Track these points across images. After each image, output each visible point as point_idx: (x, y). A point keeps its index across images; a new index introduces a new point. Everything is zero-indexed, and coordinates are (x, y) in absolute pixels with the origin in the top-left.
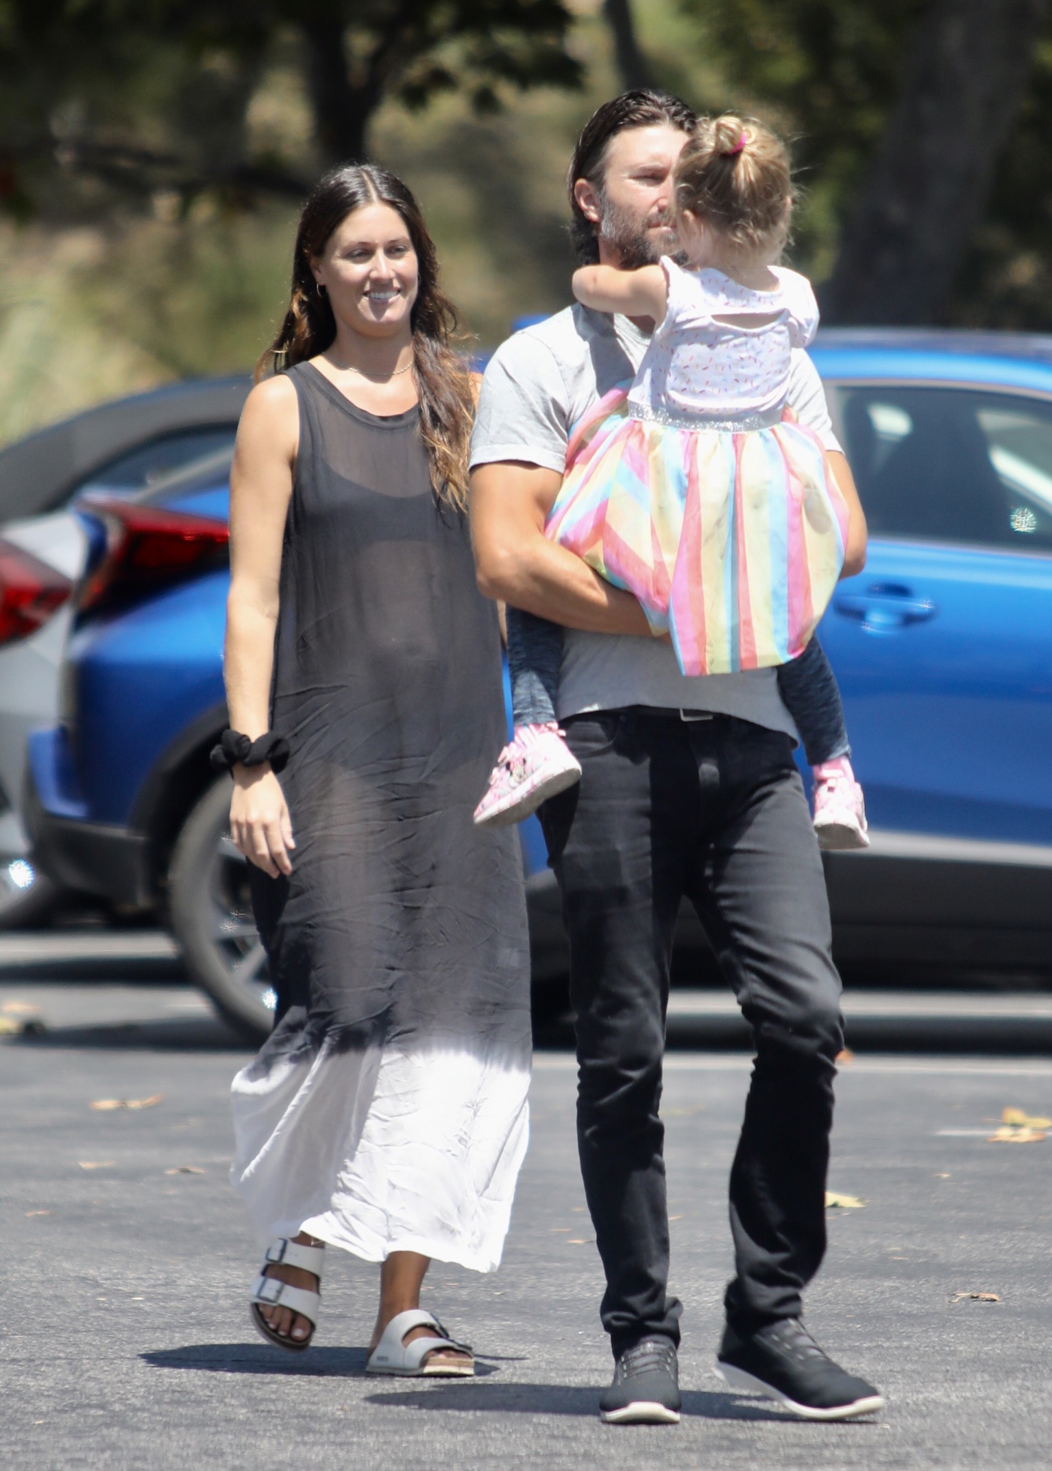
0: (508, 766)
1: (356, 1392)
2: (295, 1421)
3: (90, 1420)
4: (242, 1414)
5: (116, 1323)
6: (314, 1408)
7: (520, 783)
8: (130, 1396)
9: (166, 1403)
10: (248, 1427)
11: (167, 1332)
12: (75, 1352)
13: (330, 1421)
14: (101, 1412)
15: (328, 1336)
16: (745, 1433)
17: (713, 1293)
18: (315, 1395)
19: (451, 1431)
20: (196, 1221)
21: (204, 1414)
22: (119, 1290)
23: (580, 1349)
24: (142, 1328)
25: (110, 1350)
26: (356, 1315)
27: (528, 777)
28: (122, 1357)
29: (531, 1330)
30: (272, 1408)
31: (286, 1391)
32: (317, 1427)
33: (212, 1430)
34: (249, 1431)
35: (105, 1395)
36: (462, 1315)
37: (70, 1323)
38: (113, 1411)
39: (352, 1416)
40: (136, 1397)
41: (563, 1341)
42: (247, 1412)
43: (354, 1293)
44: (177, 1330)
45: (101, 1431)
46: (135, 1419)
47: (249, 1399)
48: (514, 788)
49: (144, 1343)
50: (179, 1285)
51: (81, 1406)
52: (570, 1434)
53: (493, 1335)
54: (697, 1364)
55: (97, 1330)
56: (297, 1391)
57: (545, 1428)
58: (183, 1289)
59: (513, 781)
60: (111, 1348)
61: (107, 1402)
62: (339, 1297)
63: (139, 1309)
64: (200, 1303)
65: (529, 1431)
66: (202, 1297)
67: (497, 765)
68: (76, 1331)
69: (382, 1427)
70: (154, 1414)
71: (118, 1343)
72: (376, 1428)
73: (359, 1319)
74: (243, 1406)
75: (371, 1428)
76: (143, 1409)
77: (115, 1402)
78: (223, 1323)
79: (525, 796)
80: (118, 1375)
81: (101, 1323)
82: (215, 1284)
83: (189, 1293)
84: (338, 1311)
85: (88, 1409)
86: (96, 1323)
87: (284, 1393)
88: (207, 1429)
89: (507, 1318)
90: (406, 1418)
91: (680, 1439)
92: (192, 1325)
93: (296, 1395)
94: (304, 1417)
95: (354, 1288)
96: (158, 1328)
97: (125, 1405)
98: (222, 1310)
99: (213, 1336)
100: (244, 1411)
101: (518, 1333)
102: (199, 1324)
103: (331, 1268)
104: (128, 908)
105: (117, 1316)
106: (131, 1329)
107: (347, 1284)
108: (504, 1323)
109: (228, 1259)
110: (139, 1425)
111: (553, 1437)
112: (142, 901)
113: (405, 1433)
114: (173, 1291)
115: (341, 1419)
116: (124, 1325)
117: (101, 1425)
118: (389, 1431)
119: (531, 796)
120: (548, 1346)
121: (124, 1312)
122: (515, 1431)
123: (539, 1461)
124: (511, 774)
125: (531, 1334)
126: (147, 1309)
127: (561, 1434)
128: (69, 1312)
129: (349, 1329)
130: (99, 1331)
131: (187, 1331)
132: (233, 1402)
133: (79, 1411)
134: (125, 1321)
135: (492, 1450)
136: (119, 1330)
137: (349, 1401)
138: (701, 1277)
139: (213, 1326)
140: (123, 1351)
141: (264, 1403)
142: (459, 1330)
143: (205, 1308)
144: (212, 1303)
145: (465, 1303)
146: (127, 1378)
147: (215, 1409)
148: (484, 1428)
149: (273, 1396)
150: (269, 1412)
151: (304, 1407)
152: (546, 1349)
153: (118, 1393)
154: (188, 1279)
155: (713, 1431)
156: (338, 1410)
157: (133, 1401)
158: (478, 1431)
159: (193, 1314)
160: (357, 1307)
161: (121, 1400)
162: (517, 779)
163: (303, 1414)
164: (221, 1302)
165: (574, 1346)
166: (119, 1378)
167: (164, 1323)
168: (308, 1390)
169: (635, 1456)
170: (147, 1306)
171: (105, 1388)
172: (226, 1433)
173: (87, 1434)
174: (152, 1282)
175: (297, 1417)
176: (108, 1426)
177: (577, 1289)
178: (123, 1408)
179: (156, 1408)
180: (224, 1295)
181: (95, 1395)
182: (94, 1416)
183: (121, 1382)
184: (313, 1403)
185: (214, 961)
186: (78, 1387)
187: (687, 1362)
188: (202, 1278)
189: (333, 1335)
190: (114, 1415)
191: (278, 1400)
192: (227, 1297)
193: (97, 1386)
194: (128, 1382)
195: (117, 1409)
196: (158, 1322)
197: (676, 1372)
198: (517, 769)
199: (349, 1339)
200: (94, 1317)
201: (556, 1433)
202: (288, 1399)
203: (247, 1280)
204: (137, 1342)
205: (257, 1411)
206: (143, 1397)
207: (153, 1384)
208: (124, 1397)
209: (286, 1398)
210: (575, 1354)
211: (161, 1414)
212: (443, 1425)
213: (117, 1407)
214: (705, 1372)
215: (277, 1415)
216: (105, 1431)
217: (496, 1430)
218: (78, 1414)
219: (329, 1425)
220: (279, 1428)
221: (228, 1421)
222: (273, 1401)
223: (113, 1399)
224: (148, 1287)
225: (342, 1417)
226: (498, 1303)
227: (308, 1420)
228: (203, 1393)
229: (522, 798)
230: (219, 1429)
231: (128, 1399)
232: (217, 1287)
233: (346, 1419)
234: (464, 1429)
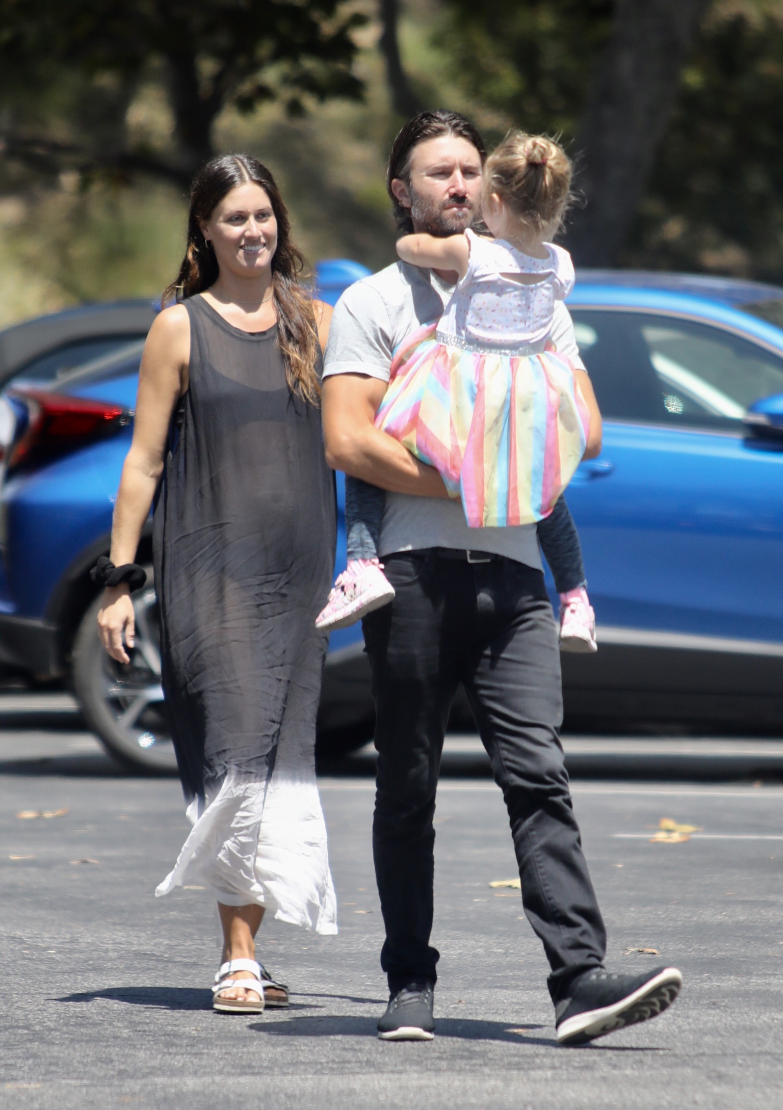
0: (343, 588)
1: (206, 1017)
2: (163, 1038)
3: (18, 1037)
4: (126, 1033)
5: (36, 969)
6: (176, 1029)
7: (351, 601)
8: (46, 1020)
9: (72, 1025)
10: (129, 1042)
11: (72, 975)
12: (7, 989)
13: (187, 1038)
14: (26, 1031)
15: (185, 978)
16: (480, 1046)
17: (457, 948)
18: (177, 1020)
19: (273, 1045)
20: (92, 897)
21: (98, 1033)
22: (38, 946)
23: (363, 987)
24: (55, 972)
25: (32, 988)
26: (205, 963)
27: (357, 597)
28: (40, 993)
29: (329, 974)
30: (147, 1029)
31: (157, 1017)
32: (178, 1042)
33: (105, 1044)
34: (131, 1045)
35: (29, 1020)
36: (279, 963)
37: (4, 969)
38: (35, 1031)
39: (203, 1035)
40: (51, 1021)
41: (351, 982)
42: (129, 1032)
43: (204, 948)
44: (79, 973)
45: (26, 1045)
46: (50, 1037)
47: (131, 1022)
48: (347, 604)
49: (56, 982)
50: (80, 942)
51: (12, 1027)
52: (357, 1047)
53: (302, 978)
54: (445, 998)
55: (23, 974)
56: (164, 1017)
57: (339, 1043)
58: (83, 945)
59: (346, 599)
60: (33, 987)
61: (31, 1024)
62: (194, 951)
63: (53, 959)
64: (95, 955)
65: (327, 1045)
66: (96, 951)
67: (334, 586)
68: (8, 974)
69: (224, 1042)
70: (64, 1033)
71: (37, 983)
72: (220, 1043)
73: (207, 966)
74: (126, 1027)
75: (216, 1043)
76: (55, 1030)
77: (36, 1024)
78: (112, 968)
79: (355, 610)
80: (38, 1005)
81: (25, 969)
82: (106, 942)
83: (87, 948)
84: (193, 960)
85: (16, 1029)
86: (22, 969)
87: (155, 1018)
88: (101, 1044)
89: (311, 966)
90: (241, 1036)
91: (434, 1051)
92: (89, 970)
93: (163, 1019)
94: (169, 1035)
95: (203, 944)
96: (66, 972)
97: (43, 1026)
98: (111, 960)
99: (104, 978)
100: (126, 1031)
101: (320, 976)
102: (95, 969)
103: (187, 930)
104: (43, 677)
105: (37, 964)
106: (47, 973)
107: (199, 942)
108: (310, 969)
109: (114, 924)
110: (53, 1040)
111: (345, 1049)
112: (54, 671)
113: (240, 1047)
114: (76, 946)
115: (195, 1037)
116: (42, 970)
117: (26, 1040)
118: (230, 1045)
119: (359, 610)
120: (341, 985)
121: (41, 960)
122: (318, 1045)
123: (335, 1066)
124: (345, 594)
125: (329, 977)
126: (58, 959)
127: (350, 1047)
128: (3, 961)
129: (201, 973)
130: (24, 975)
131: (86, 974)
132: (119, 1024)
133: (10, 1030)
134: (43, 967)
135: (301, 1058)
136: (38, 974)
137: (201, 1025)
138: (448, 936)
139: (104, 971)
140: (41, 988)
141: (141, 1025)
142: (278, 974)
143: (99, 959)
144: (104, 955)
145: (281, 955)
146: (44, 1007)
147: (107, 1029)
148: (296, 1043)
149: (147, 1021)
150: (144, 1031)
151: (169, 1028)
152: (340, 988)
153: (38, 1018)
154: (86, 938)
155: (457, 1045)
156: (193, 1030)
157: (49, 1023)
158: (291, 1045)
159: (90, 962)
160: (206, 958)
161: (40, 1023)
162: (349, 598)
163: (168, 1033)
164: (110, 954)
165: (359, 985)
166: (38, 1008)
167: (70, 969)
168: (172, 1016)
169: (403, 1063)
170: (58, 957)
171: (29, 1014)
172: (114, 1046)
173: (16, 1047)
174: (62, 940)
175: (164, 1035)
176: (31, 1041)
177: (361, 945)
178: (42, 1029)
179: (65, 1029)
180: (112, 949)
181: (22, 1019)
182: (21, 1034)
183: (39, 1010)
184: (175, 1025)
185: (104, 714)
186: (9, 1014)
187: (439, 996)
188: (97, 937)
189: (189, 978)
190: (35, 1033)
191: (150, 1023)
192: (114, 950)
193: (23, 1013)
194: (44, 1010)
195: (37, 1029)
196: (66, 968)
197: (432, 1004)
198: (350, 591)
199: (200, 980)
200: (21, 965)
201: (347, 1046)
202: (158, 1022)
203: (128, 939)
204: (51, 982)
205: (136, 1031)
206: (55, 1021)
207: (62, 1011)
208: (42, 1021)
209: (156, 1022)
210: (360, 991)
211: (68, 1033)
212: (267, 1040)
213: (37, 1028)
214: (451, 1004)
215: (150, 1033)
216: (29, 1045)
217: (305, 1045)
218: (10, 1032)
219: (187, 1041)
220: (152, 1043)
221: (116, 1038)
222: (147, 1024)
223: (34, 1022)
224: (58, 944)
225: (196, 1035)
226: (306, 955)
227: (172, 1037)
228: (98, 1018)
229: (353, 612)
230: (109, 1043)
231: (45, 1022)
232: (108, 944)
233: (199, 1037)
234: (282, 1043)
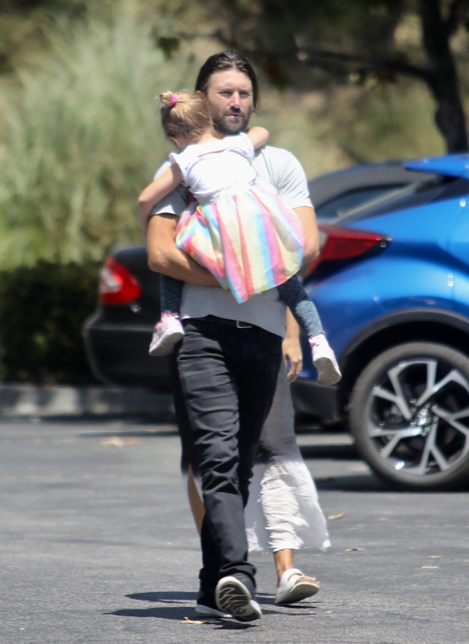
5: (318, 624)
11: (342, 628)
12: (297, 638)
20: (359, 575)
22: (320, 608)
24: (330, 627)
25: (315, 638)
26: (435, 620)
28: (320, 641)
37: (296, 624)
43: (434, 609)
44: (347, 627)
49: (331, 633)
50: (349, 606)
55: (308, 627)
58: (351, 607)
60: (315, 636)
62: (427, 611)
63: (329, 617)
64: (359, 614)
66: (360, 611)
68: (298, 628)
71: (318, 634)
73: (436, 622)
78: (370, 624)
81: (310, 624)
82: (367, 605)
83: (354, 609)
84: (426, 618)
86: (307, 624)
92: (354, 625)
95: (435, 607)
96: (338, 626)
98: (370, 618)
99: (364, 630)
102: (358, 624)
103: (424, 597)
104: (329, 422)
105: (319, 621)
106: (325, 627)
107: (431, 605)
109: (373, 593)
112: (336, 418)
114: (346, 608)
116: (321, 625)
121: (322, 618)
126: (333, 617)
128: (295, 619)
129: (431, 627)
130: (309, 628)
131: (352, 628)
134: (322, 623)
136: (319, 627)
139: (365, 625)
140: (321, 637)
143: (361, 617)
144: (365, 614)
154: (353, 603)
159: (355, 619)
160: (436, 616)
164: (369, 614)
167: (341, 624)
170: (333, 616)
174: (336, 604)
180: (371, 611)
185: (371, 447)
188: (361, 602)
189: (423, 630)
192: (372, 611)
196: (338, 623)
199: (431, 632)
200: (307, 621)
203: (383, 603)
204: (327, 633)
224: (334, 606)
232: (368, 607)
